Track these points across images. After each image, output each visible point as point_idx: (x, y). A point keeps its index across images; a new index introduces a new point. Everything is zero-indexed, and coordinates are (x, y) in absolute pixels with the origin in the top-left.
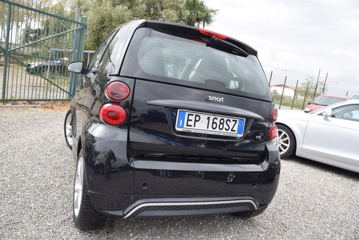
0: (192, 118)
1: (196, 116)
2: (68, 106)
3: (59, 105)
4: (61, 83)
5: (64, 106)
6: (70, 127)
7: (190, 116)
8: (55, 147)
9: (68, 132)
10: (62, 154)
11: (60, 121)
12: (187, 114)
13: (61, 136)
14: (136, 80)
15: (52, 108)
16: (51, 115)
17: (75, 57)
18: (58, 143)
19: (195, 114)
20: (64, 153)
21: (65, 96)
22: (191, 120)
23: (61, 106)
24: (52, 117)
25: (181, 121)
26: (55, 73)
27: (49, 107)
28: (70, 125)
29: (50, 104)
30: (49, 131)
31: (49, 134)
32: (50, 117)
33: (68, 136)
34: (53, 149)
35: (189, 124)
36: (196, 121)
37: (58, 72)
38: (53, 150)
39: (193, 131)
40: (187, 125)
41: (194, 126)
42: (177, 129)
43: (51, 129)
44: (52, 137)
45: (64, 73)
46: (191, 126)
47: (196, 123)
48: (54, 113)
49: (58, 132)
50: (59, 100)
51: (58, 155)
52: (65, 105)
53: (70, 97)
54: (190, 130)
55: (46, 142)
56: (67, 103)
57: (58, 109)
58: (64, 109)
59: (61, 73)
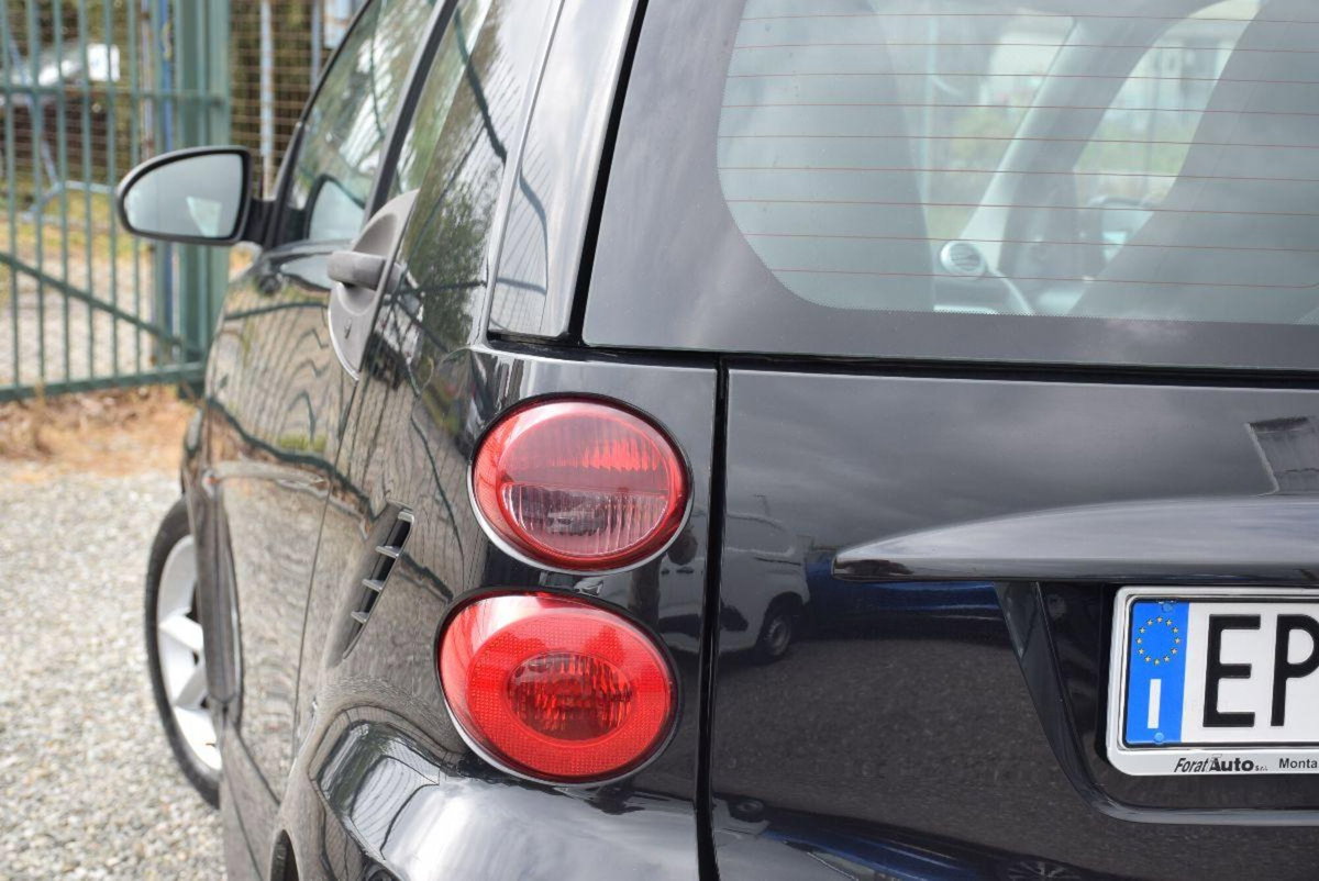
0: (1251, 648)
1: (1286, 625)
2: (160, 417)
3: (90, 418)
4: (90, 232)
5: (131, 424)
6: (193, 635)
7: (1228, 636)
8: (86, 796)
9: (181, 673)
10: (140, 858)
11: (112, 556)
12: (1198, 620)
13: (123, 690)
14: (731, 372)
15: (43, 450)
16: (35, 515)
17: (167, 54)
18: (107, 758)
19: (1269, 614)
20: (159, 845)
21: (132, 352)
22: (1242, 671)
23: (103, 423)
24: (43, 526)
25: (1155, 686)
26: (37, 163)
27: (22, 447)
28: (193, 616)
29: (21, 420)
30: (27, 662)
31: (36, 683)
32: (33, 529)
33: (185, 702)
34: (73, 820)
35: (1223, 707)
36: (1285, 670)
37: (55, 156)
38: (68, 833)
39: (1268, 763)
40: (1213, 718)
41: (1278, 718)
42: (1127, 761)
43: (47, 638)
44: (57, 711)
45: (100, 161)
46: (1246, 720)
47: (1292, 684)
48: (61, 497)
49: (104, 659)
50: (88, 387)
51: (111, 871)
52: (133, 416)
53: (168, 351)
54: (1244, 754)
55: (14, 759)
56: (146, 397)
57: (87, 456)
58: (129, 447)
59: (75, 158)
